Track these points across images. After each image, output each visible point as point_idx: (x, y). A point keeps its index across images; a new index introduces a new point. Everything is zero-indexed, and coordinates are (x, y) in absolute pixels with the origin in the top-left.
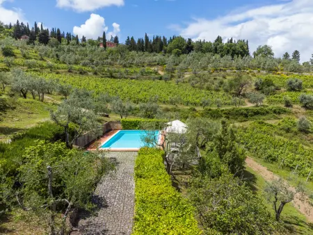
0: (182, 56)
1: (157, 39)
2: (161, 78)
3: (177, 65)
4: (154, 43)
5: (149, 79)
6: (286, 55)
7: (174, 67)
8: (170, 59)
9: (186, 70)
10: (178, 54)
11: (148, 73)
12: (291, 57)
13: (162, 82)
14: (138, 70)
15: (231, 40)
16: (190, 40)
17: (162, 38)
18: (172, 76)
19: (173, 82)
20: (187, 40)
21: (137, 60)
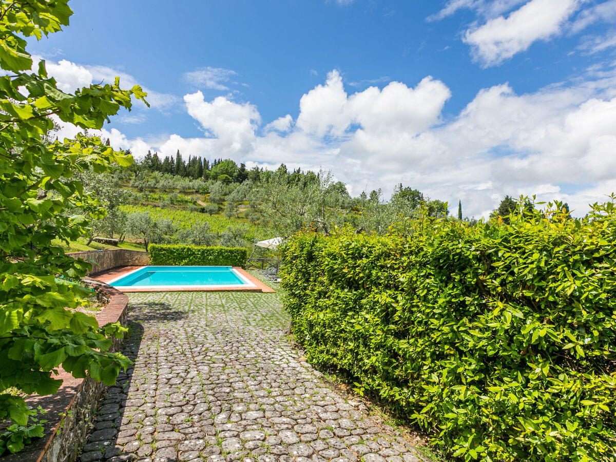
0: (232, 185)
1: (194, 161)
2: (203, 210)
3: (225, 195)
4: (189, 165)
5: (184, 209)
6: (364, 195)
7: (222, 197)
8: (216, 187)
9: (241, 202)
10: (227, 182)
11: (182, 201)
12: (368, 197)
13: (206, 216)
14: (165, 196)
15: (299, 171)
16: (243, 165)
17: (202, 160)
18: (220, 209)
19: (223, 217)
20: (239, 166)
21: (162, 182)
